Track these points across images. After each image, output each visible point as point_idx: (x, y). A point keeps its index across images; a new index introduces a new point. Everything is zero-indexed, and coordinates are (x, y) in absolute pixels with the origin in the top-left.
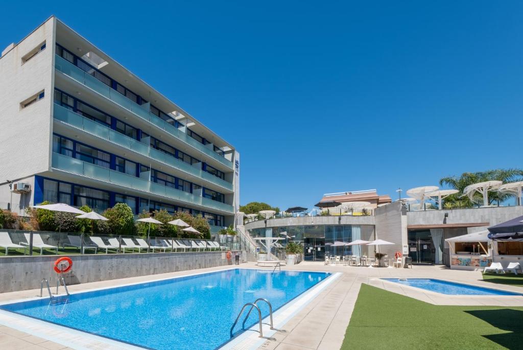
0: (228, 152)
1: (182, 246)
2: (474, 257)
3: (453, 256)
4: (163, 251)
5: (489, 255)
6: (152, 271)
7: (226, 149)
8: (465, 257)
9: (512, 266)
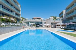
0: (19, 6)
1: (13, 25)
2: (59, 27)
3: (56, 26)
4: (7, 26)
5: (60, 26)
6: (10, 32)
7: (19, 5)
8: (58, 27)
9: (63, 28)
